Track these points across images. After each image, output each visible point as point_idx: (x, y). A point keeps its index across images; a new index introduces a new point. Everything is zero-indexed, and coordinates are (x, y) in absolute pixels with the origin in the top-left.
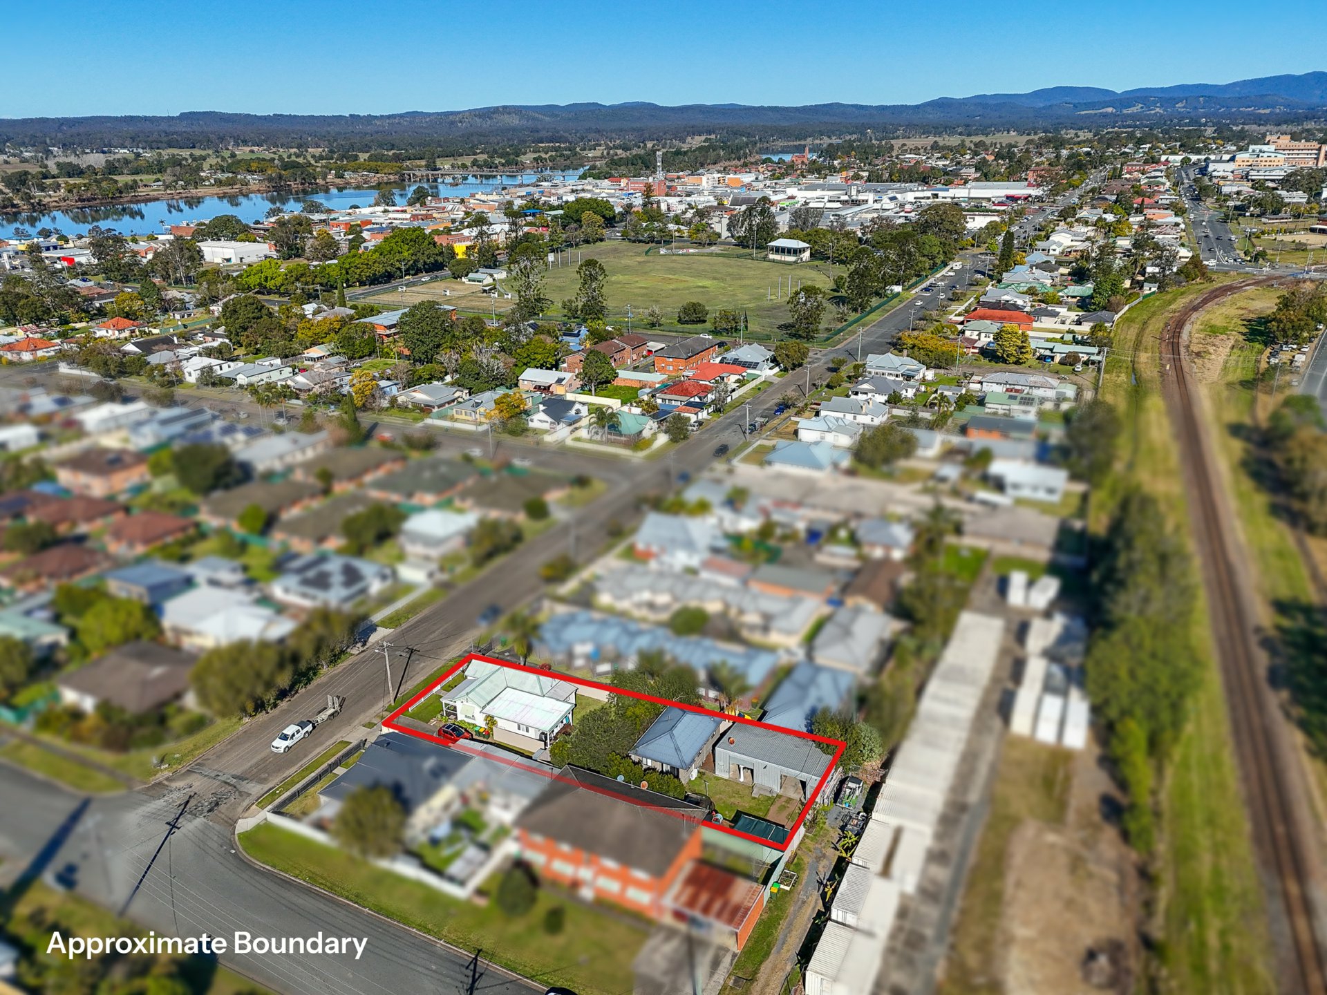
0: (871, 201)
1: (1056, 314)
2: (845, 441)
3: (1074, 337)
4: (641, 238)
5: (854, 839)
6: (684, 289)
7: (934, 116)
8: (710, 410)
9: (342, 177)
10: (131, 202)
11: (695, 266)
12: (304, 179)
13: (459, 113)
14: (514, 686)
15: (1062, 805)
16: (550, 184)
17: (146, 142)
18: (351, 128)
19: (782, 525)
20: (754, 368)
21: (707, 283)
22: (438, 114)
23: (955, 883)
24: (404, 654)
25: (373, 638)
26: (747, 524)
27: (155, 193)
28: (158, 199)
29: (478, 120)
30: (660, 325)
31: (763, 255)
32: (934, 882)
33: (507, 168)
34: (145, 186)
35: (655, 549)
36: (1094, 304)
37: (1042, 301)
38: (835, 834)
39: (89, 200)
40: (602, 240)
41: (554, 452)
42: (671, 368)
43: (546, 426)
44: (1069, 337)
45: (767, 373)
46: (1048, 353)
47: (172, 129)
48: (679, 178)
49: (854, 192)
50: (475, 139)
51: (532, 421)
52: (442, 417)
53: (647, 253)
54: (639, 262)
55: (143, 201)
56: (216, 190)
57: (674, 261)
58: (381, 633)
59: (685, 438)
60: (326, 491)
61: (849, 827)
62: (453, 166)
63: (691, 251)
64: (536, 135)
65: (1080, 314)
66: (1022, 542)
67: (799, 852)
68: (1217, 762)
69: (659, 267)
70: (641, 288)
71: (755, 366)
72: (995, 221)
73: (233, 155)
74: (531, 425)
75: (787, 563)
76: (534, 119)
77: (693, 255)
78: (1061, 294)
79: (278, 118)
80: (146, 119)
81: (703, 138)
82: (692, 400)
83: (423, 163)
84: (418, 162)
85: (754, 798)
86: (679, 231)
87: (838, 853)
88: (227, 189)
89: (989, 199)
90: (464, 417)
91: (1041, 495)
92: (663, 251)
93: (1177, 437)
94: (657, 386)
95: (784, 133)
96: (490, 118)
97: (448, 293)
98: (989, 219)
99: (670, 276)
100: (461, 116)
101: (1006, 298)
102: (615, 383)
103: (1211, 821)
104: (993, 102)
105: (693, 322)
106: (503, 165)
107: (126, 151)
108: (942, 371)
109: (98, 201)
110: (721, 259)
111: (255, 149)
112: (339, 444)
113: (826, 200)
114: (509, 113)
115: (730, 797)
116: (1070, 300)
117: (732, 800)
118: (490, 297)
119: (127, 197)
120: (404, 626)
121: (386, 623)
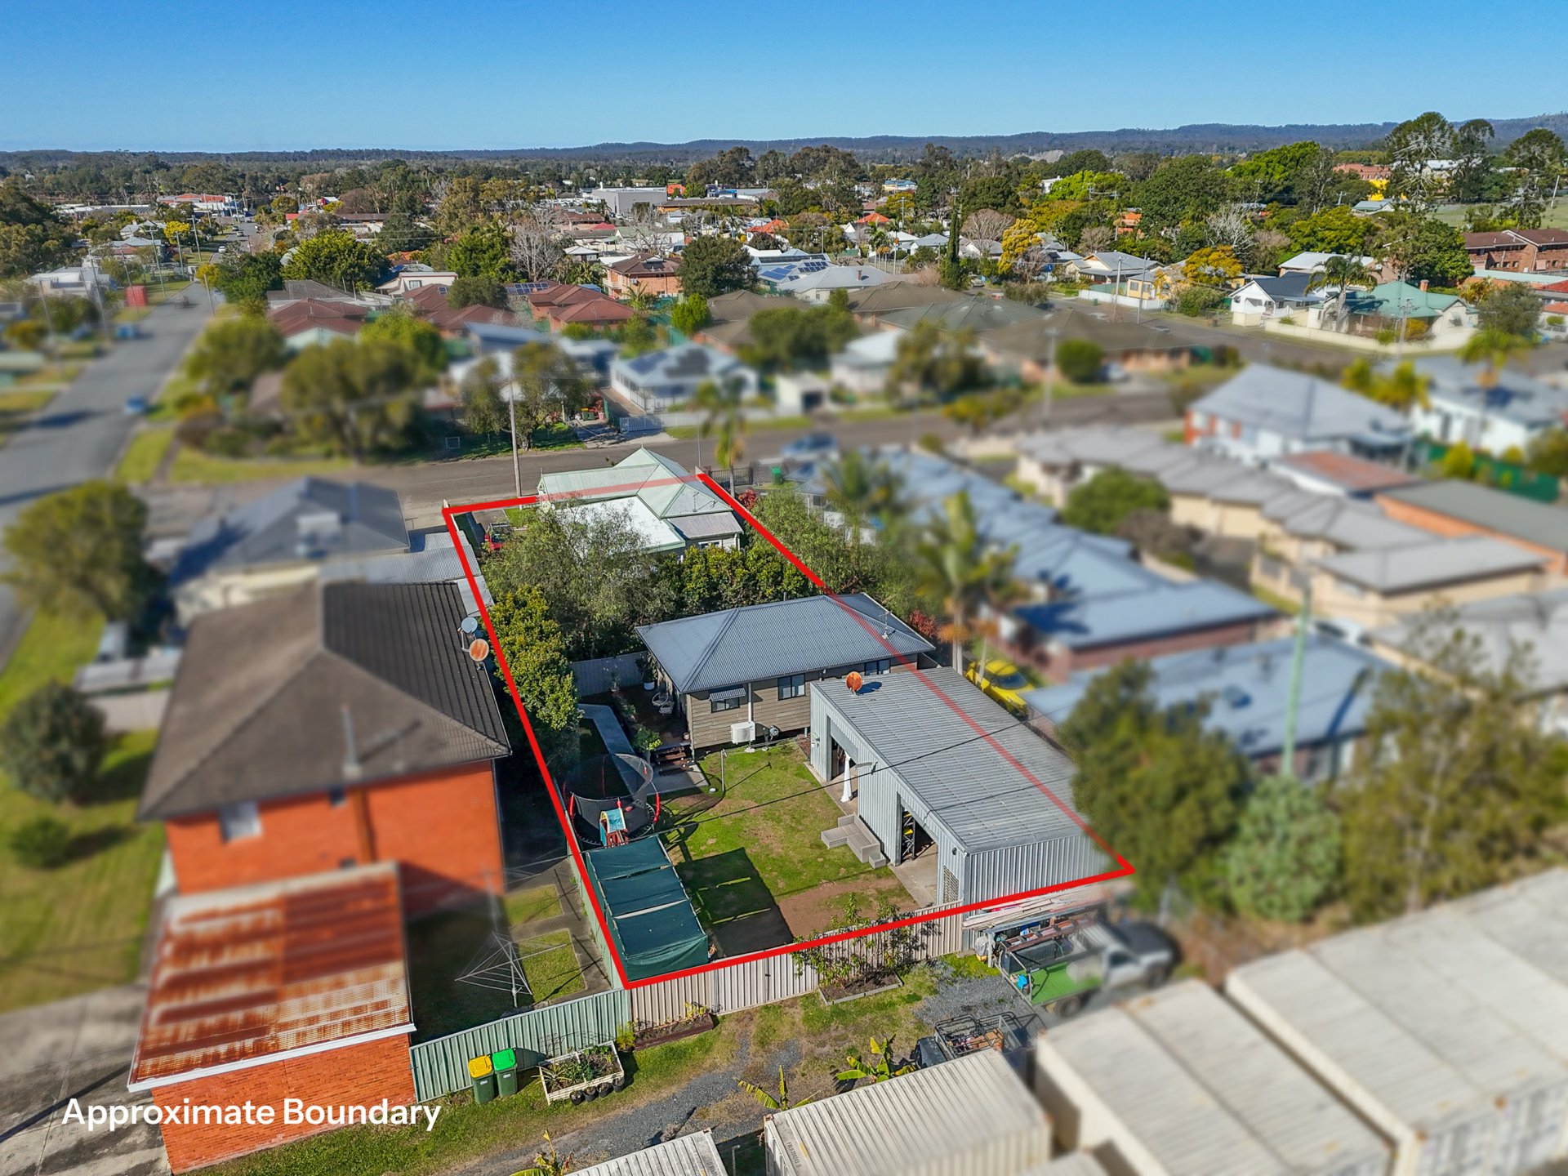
14: (643, 495)
41: (1232, 334)
43: (1258, 311)
51: (1237, 300)
52: (1106, 291)
67: (727, 1028)
74: (1235, 307)
90: (1139, 293)
102: (1464, 282)
115: (766, 816)
117: (762, 826)
121: (678, 431)
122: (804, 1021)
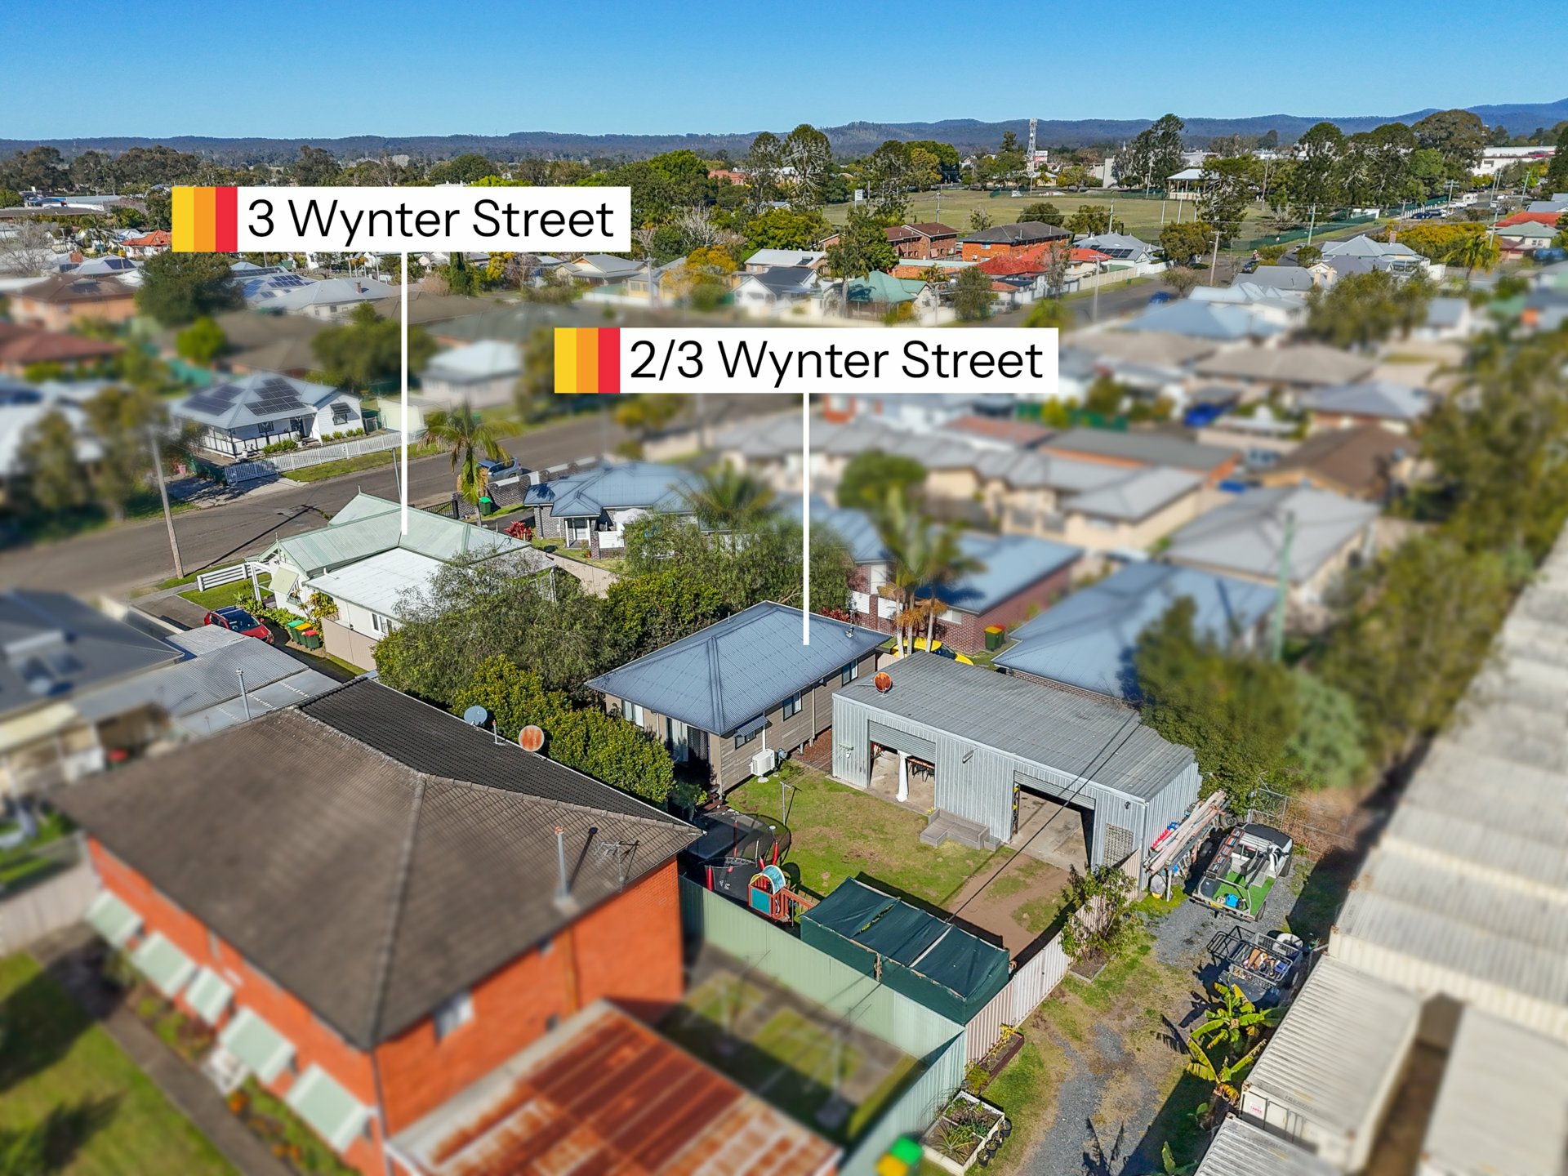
5: (1252, 1018)
14: (411, 545)
20: (1124, 257)
24: (285, 514)
25: (261, 492)
38: (1179, 993)
40: (936, 190)
47: (496, 147)
52: (609, 293)
53: (992, 196)
58: (284, 485)
59: (985, 318)
61: (1235, 971)
63: (1057, 194)
67: (1034, 1035)
71: (1125, 253)
80: (472, 138)
87: (1182, 1062)
92: (1016, 195)
115: (853, 837)
117: (857, 845)
121: (298, 473)
122: (1087, 1003)
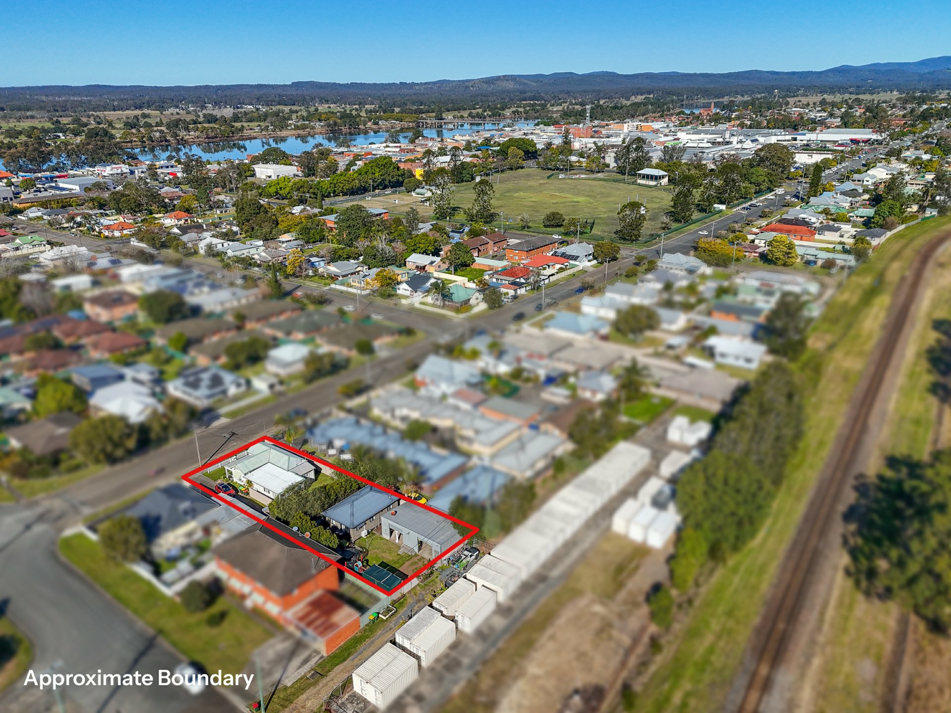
0: (735, 142)
1: (838, 229)
2: (611, 315)
3: (843, 247)
4: (550, 167)
6: (562, 203)
7: (832, 80)
8: (528, 288)
9: (377, 124)
10: (239, 139)
11: (579, 187)
12: (351, 125)
13: (473, 80)
14: (272, 462)
15: (620, 585)
16: (510, 129)
17: (265, 101)
18: (398, 92)
19: (529, 371)
20: (575, 260)
21: (581, 199)
22: (459, 81)
23: (505, 630)
24: (227, 436)
25: (216, 424)
26: (503, 369)
27: (255, 134)
28: (255, 138)
29: (485, 86)
30: (528, 227)
31: (633, 180)
32: (491, 628)
33: (492, 119)
34: (251, 129)
35: (428, 380)
36: (874, 223)
37: (834, 220)
38: (440, 586)
39: (213, 138)
40: (522, 168)
41: (404, 311)
42: (517, 258)
43: (408, 293)
44: (839, 247)
45: (586, 264)
46: (812, 258)
47: (284, 93)
48: (607, 125)
49: (727, 136)
50: (479, 99)
51: (399, 289)
52: (342, 284)
53: (549, 177)
54: (541, 184)
55: (247, 139)
56: (294, 132)
57: (566, 183)
58: (223, 421)
59: (500, 306)
60: (240, 328)
62: (454, 117)
63: (582, 176)
64: (523, 96)
65: (858, 230)
66: (702, 396)
67: (407, 595)
68: (762, 569)
69: (552, 187)
70: (531, 201)
71: (575, 258)
72: (829, 159)
73: (317, 110)
74: (399, 292)
75: (520, 399)
76: (525, 84)
77: (582, 179)
78: (851, 214)
79: (353, 85)
80: (269, 86)
81: (644, 97)
82: (518, 280)
83: (434, 114)
84: (431, 114)
85: (399, 555)
86: (579, 161)
88: (301, 132)
89: (835, 142)
90: (357, 284)
91: (741, 363)
92: (561, 176)
93: (884, 327)
94: (500, 269)
95: (706, 93)
96: (494, 84)
97: (397, 202)
98: (823, 156)
99: (557, 194)
100: (473, 82)
101: (803, 216)
102: (472, 267)
103: (730, 613)
104: (885, 68)
105: (553, 226)
106: (490, 116)
107: (251, 107)
108: (721, 269)
109: (218, 139)
110: (601, 183)
111: (332, 106)
112: (265, 297)
113: (705, 141)
114: (507, 80)
115: (383, 552)
116: (859, 219)
117: (384, 554)
118: (424, 205)
119: (237, 136)
120: (238, 418)
121: (227, 415)
122: (421, 589)
